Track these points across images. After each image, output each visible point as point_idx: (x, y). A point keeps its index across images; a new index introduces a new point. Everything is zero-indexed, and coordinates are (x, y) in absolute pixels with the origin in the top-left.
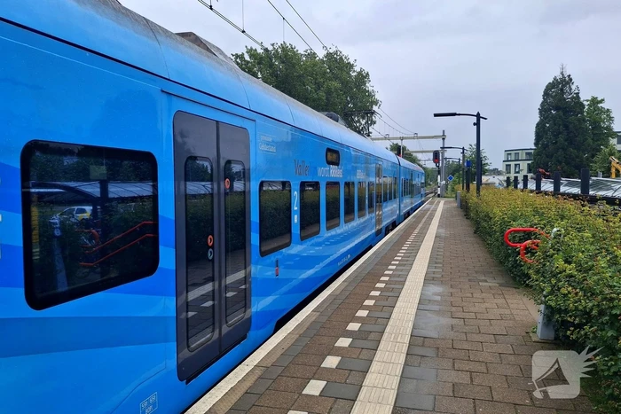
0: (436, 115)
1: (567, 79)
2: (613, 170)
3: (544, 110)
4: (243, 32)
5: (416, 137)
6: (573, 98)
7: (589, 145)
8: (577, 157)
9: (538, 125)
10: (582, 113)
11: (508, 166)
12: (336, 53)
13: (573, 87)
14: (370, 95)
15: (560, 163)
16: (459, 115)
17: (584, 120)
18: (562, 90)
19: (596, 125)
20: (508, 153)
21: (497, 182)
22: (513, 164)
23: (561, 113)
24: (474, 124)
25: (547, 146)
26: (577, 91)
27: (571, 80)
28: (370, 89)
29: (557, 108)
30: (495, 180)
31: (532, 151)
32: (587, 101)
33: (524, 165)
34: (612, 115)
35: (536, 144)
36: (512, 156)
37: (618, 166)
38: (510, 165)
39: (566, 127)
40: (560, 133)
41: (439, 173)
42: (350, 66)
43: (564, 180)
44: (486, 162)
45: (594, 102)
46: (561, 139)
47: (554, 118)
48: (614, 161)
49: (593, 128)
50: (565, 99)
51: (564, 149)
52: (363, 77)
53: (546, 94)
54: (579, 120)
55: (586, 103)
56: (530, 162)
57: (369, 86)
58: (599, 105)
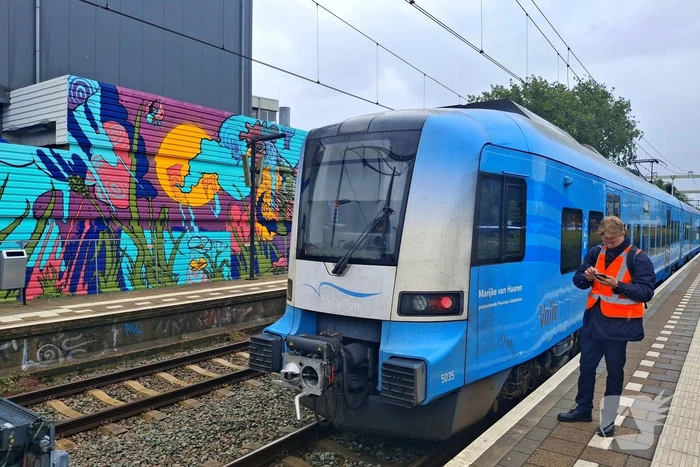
4: (481, 52)
5: (691, 175)
12: (589, 83)
14: (630, 126)
28: (631, 119)
42: (606, 95)
52: (622, 107)
57: (630, 116)
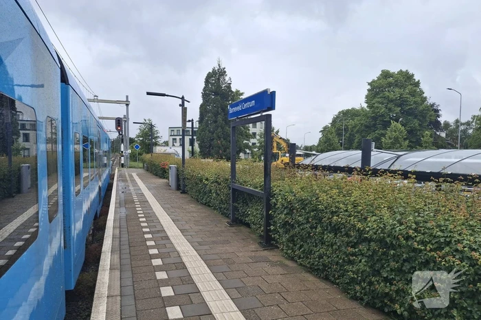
0: (148, 94)
1: (222, 71)
3: (205, 95)
5: (96, 99)
6: (226, 87)
9: (201, 106)
11: (174, 141)
13: (227, 78)
15: (220, 138)
16: (168, 96)
18: (219, 79)
20: (172, 129)
22: (178, 138)
23: (218, 97)
24: (180, 105)
26: (229, 82)
27: (225, 72)
29: (216, 94)
30: (173, 151)
36: (175, 132)
38: (176, 139)
41: (122, 142)
44: (158, 135)
45: (238, 93)
46: (220, 118)
47: (214, 101)
50: (221, 87)
51: (222, 128)
53: (207, 81)
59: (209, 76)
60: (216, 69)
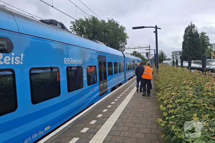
0: (134, 28)
1: (193, 26)
2: (212, 57)
3: (185, 37)
5: (140, 47)
6: (195, 32)
7: (201, 49)
8: (198, 53)
9: (183, 42)
10: (199, 37)
11: (173, 57)
12: (112, 20)
13: (195, 29)
14: (126, 35)
15: (191, 55)
16: (146, 27)
17: (199, 40)
18: (191, 30)
19: (203, 41)
20: (173, 53)
21: (169, 63)
22: (175, 56)
23: (191, 37)
24: (154, 32)
25: (187, 49)
26: (196, 30)
30: (169, 62)
31: (181, 52)
32: (200, 33)
33: (179, 57)
34: (209, 38)
35: (183, 49)
36: (174, 54)
37: (214, 55)
39: (193, 43)
40: (191, 45)
41: (148, 60)
43: (193, 61)
44: (166, 56)
45: (203, 34)
46: (191, 47)
47: (189, 40)
48: (212, 53)
49: (202, 43)
50: (192, 33)
51: (193, 50)
53: (186, 31)
54: (198, 40)
55: (199, 34)
56: (181, 55)
57: (125, 32)
58: (204, 35)
59: (187, 29)
60: (190, 25)
